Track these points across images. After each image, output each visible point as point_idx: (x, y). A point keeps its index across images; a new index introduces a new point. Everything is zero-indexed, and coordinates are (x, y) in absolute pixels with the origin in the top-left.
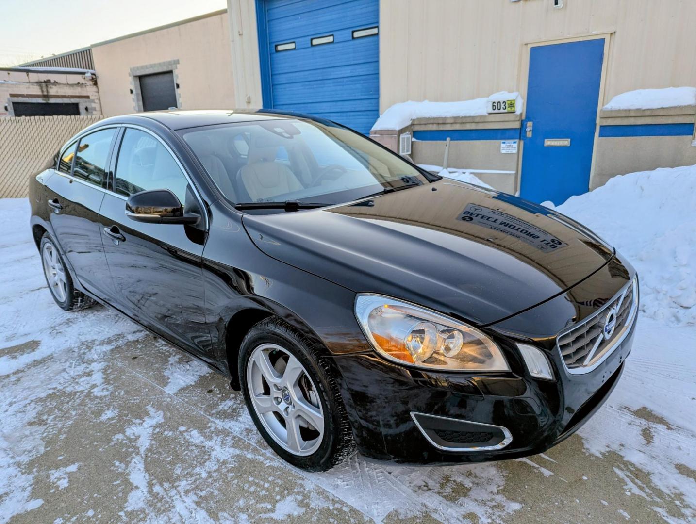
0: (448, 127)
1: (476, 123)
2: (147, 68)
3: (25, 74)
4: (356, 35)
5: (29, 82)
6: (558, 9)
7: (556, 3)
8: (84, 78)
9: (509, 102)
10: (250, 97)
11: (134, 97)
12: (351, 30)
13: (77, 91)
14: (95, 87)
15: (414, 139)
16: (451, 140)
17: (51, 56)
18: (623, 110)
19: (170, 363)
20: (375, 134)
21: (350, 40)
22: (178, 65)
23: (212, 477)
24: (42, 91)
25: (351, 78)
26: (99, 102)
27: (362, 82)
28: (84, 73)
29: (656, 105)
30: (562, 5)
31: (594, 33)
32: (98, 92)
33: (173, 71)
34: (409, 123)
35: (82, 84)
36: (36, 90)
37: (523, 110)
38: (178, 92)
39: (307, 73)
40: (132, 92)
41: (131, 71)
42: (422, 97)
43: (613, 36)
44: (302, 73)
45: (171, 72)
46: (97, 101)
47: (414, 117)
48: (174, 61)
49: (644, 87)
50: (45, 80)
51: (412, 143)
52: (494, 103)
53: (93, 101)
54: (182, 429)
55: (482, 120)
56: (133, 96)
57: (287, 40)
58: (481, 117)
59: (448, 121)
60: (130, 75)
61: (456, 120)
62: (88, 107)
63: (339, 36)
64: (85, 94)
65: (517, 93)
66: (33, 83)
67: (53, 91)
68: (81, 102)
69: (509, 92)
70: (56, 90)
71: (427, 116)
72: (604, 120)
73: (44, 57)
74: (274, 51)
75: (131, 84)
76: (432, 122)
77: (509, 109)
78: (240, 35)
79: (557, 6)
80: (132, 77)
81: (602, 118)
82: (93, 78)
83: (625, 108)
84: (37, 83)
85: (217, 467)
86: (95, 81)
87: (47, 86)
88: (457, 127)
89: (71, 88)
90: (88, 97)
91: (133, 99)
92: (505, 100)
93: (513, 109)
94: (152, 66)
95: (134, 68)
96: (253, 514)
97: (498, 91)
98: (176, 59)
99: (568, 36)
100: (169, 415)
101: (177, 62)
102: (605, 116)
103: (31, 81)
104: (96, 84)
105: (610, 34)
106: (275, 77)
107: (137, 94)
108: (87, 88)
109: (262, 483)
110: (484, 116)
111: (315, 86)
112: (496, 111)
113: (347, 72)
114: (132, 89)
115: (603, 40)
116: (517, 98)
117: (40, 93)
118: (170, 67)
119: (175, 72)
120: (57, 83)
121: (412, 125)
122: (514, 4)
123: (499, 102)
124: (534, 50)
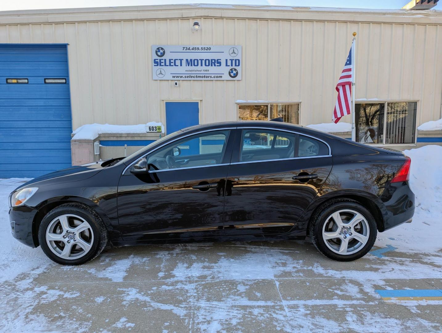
0: (123, 139)
1: (140, 137)
4: (47, 81)
7: (176, 84)
9: (158, 127)
12: (43, 78)
15: (100, 145)
16: (128, 146)
20: (75, 142)
21: (43, 84)
25: (45, 107)
34: (97, 136)
37: (165, 131)
42: (103, 122)
43: (201, 101)
47: (100, 133)
51: (100, 147)
52: (150, 127)
55: (144, 136)
58: (143, 134)
59: (123, 136)
61: (128, 135)
63: (33, 80)
65: (162, 123)
71: (110, 132)
76: (113, 136)
77: (158, 130)
88: (129, 139)
92: (156, 126)
93: (160, 130)
97: (150, 121)
99: (182, 99)
110: (145, 133)
112: (152, 131)
115: (198, 103)
116: (161, 126)
121: (99, 137)
122: (154, 81)
123: (152, 127)
124: (167, 103)
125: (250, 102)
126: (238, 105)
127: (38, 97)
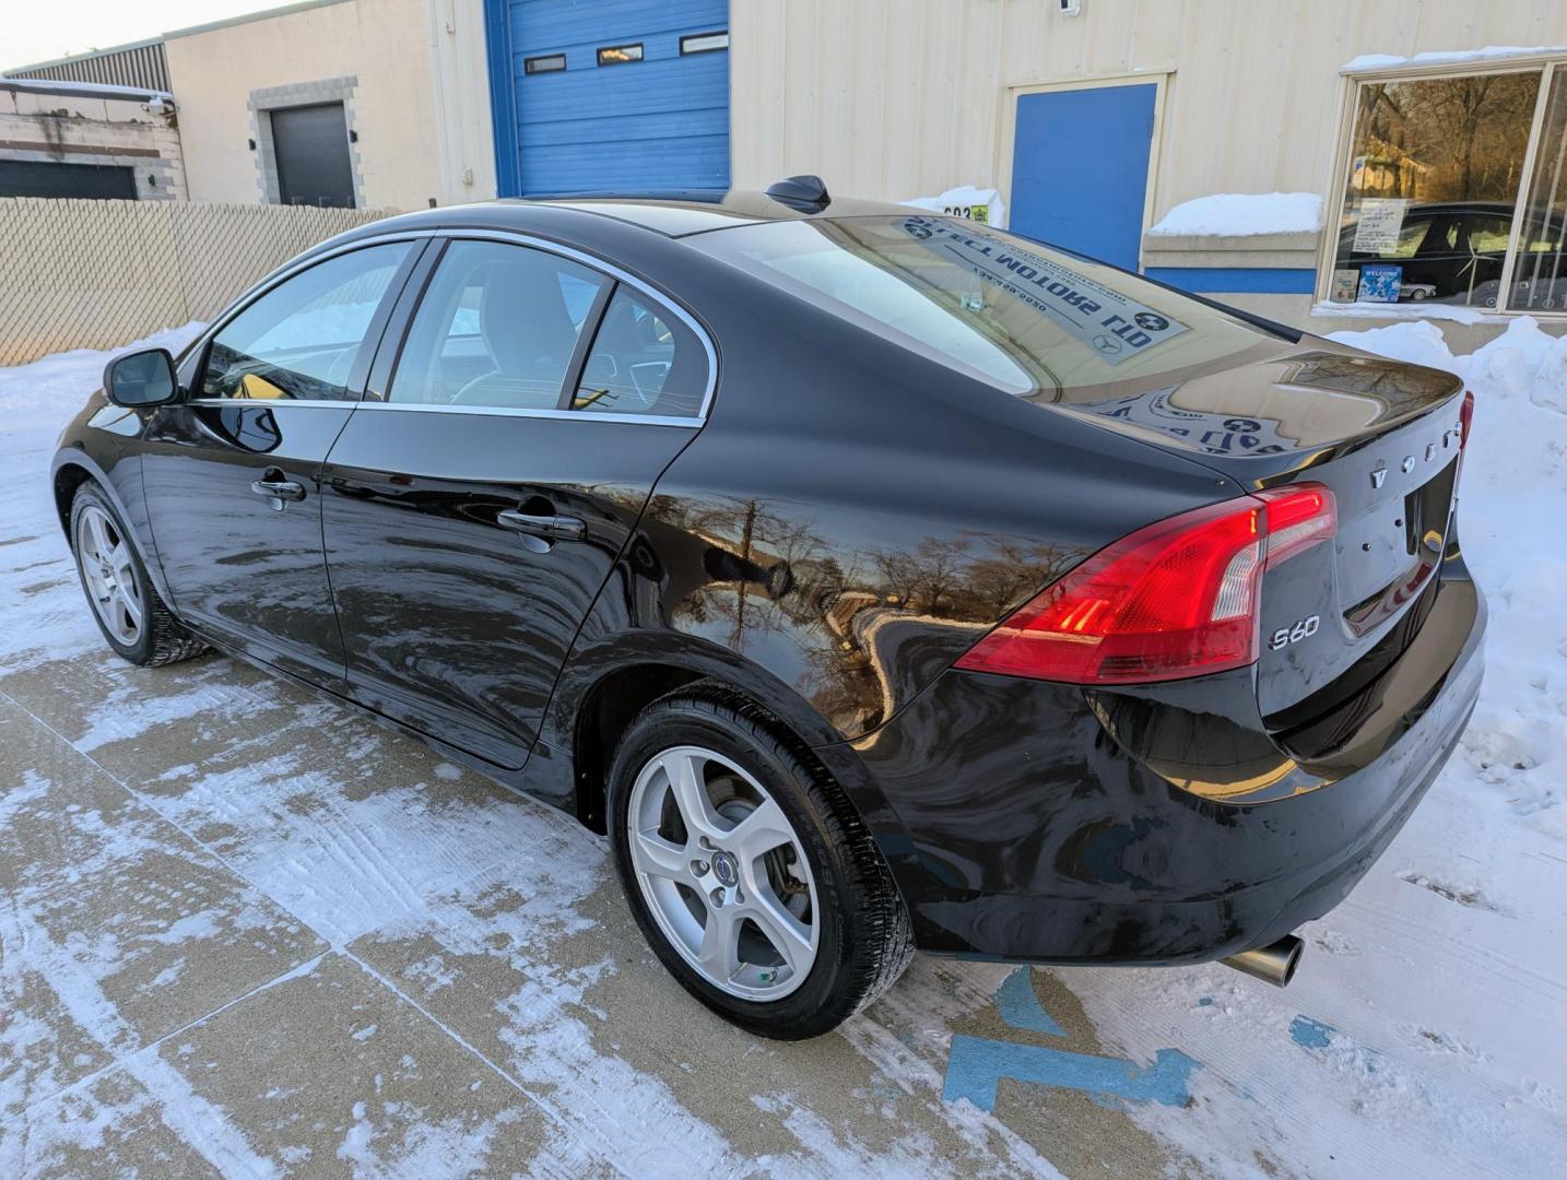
2: (287, 94)
3: (7, 94)
4: (689, 46)
5: (17, 114)
6: (1071, 16)
7: (1065, 5)
8: (148, 110)
10: (471, 171)
11: (257, 157)
12: (676, 37)
13: (131, 140)
14: (172, 130)
17: (89, 51)
18: (1184, 237)
19: (109, 701)
21: (675, 58)
22: (355, 89)
23: (87, 881)
24: (48, 136)
25: (680, 142)
26: (181, 167)
27: (699, 150)
28: (146, 99)
29: (1245, 229)
30: (1078, 9)
31: (1135, 70)
32: (180, 144)
33: (345, 102)
35: (142, 123)
36: (33, 133)
38: (355, 149)
39: (590, 124)
40: (253, 145)
41: (251, 98)
43: (1172, 78)
44: (579, 125)
45: (339, 104)
46: (175, 163)
48: (347, 79)
49: (1225, 188)
50: (56, 110)
53: (167, 164)
54: (74, 808)
56: (255, 155)
57: (549, 49)
60: (249, 109)
62: (156, 176)
63: (656, 47)
64: (148, 146)
65: (994, 191)
66: (25, 117)
67: (73, 136)
68: (139, 163)
69: (979, 189)
70: (80, 134)
72: (1152, 256)
73: (71, 54)
74: (523, 74)
75: (250, 126)
78: (450, 33)
79: (1065, 10)
80: (255, 112)
81: (1148, 251)
82: (167, 111)
83: (1190, 233)
84: (36, 116)
85: (102, 867)
86: (171, 117)
87: (58, 125)
89: (117, 131)
90: (155, 154)
91: (256, 161)
92: (969, 205)
94: (299, 88)
95: (259, 91)
96: (126, 935)
97: (957, 185)
98: (350, 74)
99: (1089, 74)
100: (60, 786)
101: (353, 82)
102: (1153, 249)
103: (20, 113)
104: (174, 124)
105: (1165, 76)
106: (526, 130)
107: (265, 152)
108: (154, 134)
109: (169, 891)
111: (606, 155)
113: (670, 126)
114: (254, 138)
115: (1154, 86)
116: (991, 202)
117: (42, 140)
118: (337, 91)
119: (349, 105)
120: (83, 118)
123: (957, 209)
124: (1024, 101)
125: (1424, 63)
126: (1356, 81)
127: (665, 108)
